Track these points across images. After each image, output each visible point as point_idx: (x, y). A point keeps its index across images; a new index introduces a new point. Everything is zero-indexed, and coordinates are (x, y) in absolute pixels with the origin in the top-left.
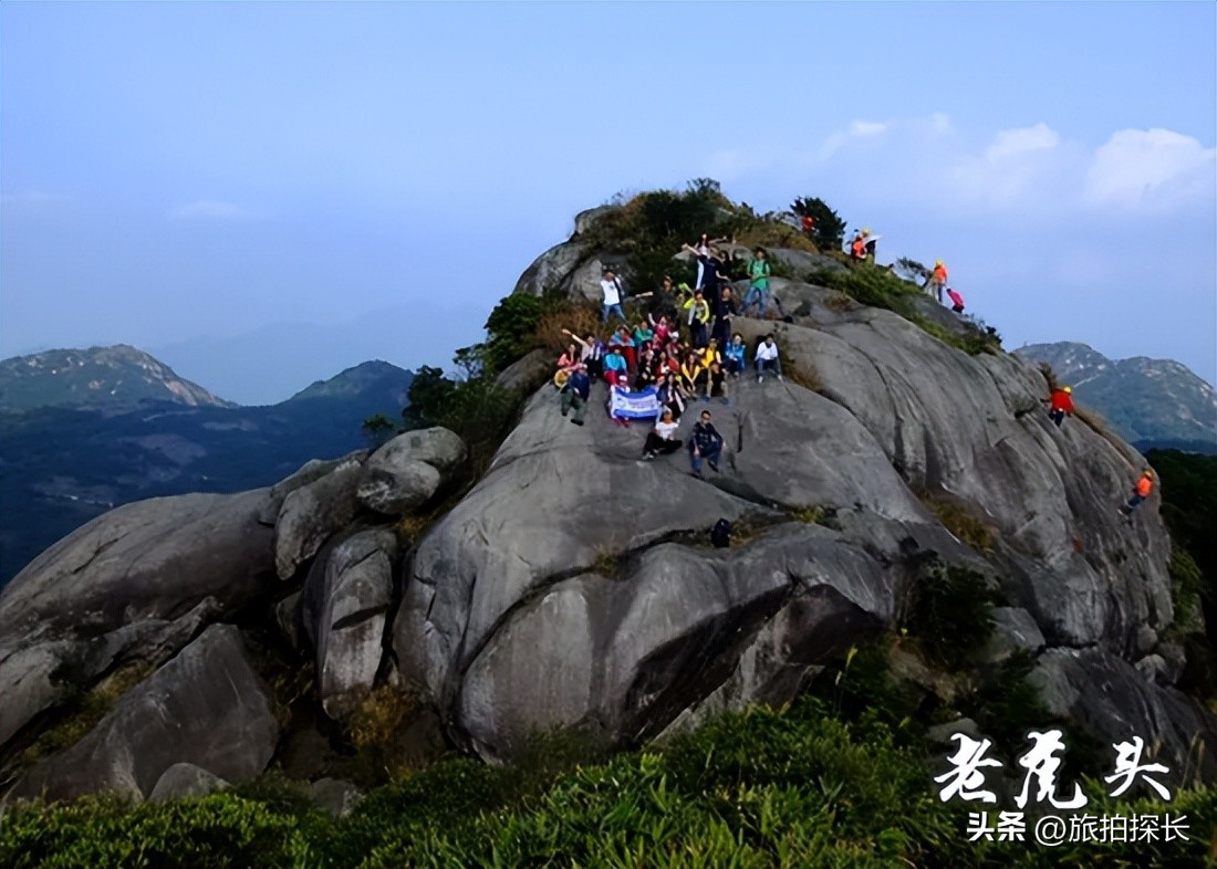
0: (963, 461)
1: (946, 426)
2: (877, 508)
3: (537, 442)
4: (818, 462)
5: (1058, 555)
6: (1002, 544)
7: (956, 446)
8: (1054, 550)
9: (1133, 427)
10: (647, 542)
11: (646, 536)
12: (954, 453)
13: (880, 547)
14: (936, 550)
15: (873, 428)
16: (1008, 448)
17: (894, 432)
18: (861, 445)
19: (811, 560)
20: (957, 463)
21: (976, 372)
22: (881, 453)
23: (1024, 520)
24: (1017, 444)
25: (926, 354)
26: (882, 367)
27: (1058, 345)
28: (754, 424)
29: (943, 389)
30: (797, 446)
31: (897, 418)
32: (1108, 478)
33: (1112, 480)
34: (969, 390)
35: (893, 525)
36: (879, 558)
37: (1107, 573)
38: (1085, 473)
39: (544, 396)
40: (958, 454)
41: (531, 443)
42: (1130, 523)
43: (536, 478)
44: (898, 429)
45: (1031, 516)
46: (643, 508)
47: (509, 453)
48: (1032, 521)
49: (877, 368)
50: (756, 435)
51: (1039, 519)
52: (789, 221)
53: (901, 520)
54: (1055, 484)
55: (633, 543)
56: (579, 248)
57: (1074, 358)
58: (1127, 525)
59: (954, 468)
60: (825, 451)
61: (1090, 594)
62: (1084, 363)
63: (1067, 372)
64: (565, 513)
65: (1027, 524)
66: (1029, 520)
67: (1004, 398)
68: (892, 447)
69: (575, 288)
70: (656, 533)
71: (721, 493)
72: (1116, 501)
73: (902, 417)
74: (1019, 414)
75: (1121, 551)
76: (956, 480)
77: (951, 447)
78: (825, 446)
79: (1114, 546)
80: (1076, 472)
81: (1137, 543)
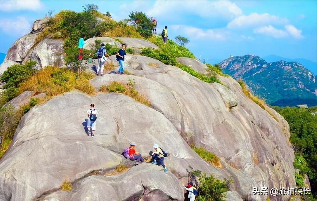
0: (209, 131)
1: (202, 116)
2: (175, 154)
3: (33, 134)
4: (151, 137)
5: (248, 167)
6: (226, 164)
7: (206, 125)
8: (247, 165)
9: (279, 93)
10: (83, 176)
11: (83, 173)
12: (205, 128)
13: (177, 171)
14: (200, 170)
15: (172, 120)
16: (227, 124)
17: (180, 121)
18: (167, 128)
19: (151, 179)
20: (207, 132)
21: (212, 91)
22: (176, 131)
23: (235, 153)
24: (230, 121)
25: (192, 85)
26: (174, 93)
27: (245, 56)
28: (123, 122)
29: (200, 101)
30: (141, 130)
31: (182, 114)
32: (268, 130)
33: (270, 130)
34: (211, 101)
35: (182, 161)
36: (177, 175)
37: (269, 172)
38: (258, 130)
39: (33, 114)
40: (207, 128)
41: (30, 135)
42: (277, 147)
43: (33, 151)
44: (182, 119)
45: (237, 151)
46: (81, 161)
47: (21, 139)
48: (238, 154)
49: (172, 94)
50: (124, 127)
51: (241, 152)
52: (129, 24)
53: (185, 159)
54: (246, 138)
55: (77, 176)
56: (36, 36)
57: (252, 62)
58: (276, 149)
59: (205, 134)
60: (153, 132)
61: (261, 182)
62: (257, 64)
63: (250, 69)
64: (48, 165)
65: (236, 155)
66: (236, 153)
67: (224, 102)
68: (180, 127)
69: (35, 55)
70: (87, 172)
71: (112, 153)
72: (271, 139)
73: (184, 114)
74: (231, 108)
75: (274, 161)
76: (207, 139)
77: (204, 125)
78: (153, 129)
79: (271, 160)
80: (255, 131)
81: (281, 157)
